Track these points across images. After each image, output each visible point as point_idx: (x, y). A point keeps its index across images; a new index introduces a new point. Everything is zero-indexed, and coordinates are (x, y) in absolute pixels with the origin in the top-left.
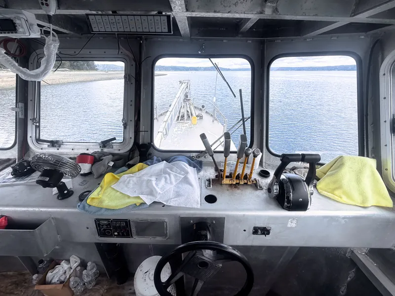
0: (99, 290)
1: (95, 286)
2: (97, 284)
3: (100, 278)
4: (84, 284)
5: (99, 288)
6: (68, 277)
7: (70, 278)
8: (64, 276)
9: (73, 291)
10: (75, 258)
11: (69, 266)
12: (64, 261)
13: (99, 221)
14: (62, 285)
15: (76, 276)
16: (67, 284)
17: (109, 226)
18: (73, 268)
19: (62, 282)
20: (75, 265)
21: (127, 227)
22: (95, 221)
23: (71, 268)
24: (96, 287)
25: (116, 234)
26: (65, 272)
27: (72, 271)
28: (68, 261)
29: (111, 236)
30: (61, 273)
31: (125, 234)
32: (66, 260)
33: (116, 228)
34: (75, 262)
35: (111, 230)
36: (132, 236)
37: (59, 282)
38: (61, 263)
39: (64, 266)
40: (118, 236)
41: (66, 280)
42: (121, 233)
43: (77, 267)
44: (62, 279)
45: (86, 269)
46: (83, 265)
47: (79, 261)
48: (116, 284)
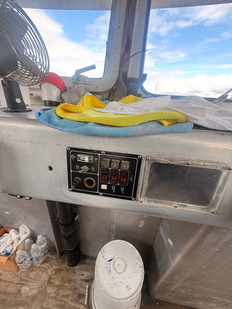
0: (47, 269)
1: (42, 264)
2: (45, 262)
3: (48, 255)
4: (32, 260)
5: (47, 267)
6: (15, 249)
7: (16, 250)
8: (10, 247)
9: (18, 267)
10: (25, 228)
11: (18, 236)
12: (13, 230)
13: (75, 154)
14: (7, 258)
15: (24, 250)
16: (13, 256)
17: (93, 169)
18: (22, 240)
19: (7, 254)
20: (24, 236)
21: (132, 174)
22: (68, 152)
23: (20, 239)
24: (44, 265)
25: (104, 187)
26: (13, 243)
27: (20, 242)
28: (17, 230)
29: (93, 191)
30: (8, 243)
31: (122, 189)
32: (15, 229)
33: (106, 175)
34: (24, 232)
35: (95, 177)
36: (135, 196)
37: (4, 253)
38: (10, 232)
39: (12, 235)
40: (107, 193)
41: (12, 253)
42: (114, 188)
43: (26, 238)
44: (9, 250)
45: (35, 242)
46: (33, 238)
47: (29, 232)
48: (65, 265)
